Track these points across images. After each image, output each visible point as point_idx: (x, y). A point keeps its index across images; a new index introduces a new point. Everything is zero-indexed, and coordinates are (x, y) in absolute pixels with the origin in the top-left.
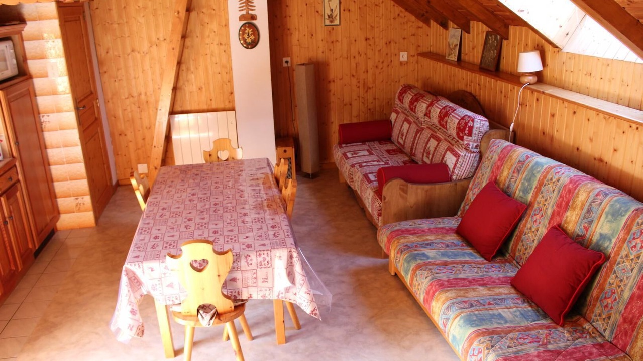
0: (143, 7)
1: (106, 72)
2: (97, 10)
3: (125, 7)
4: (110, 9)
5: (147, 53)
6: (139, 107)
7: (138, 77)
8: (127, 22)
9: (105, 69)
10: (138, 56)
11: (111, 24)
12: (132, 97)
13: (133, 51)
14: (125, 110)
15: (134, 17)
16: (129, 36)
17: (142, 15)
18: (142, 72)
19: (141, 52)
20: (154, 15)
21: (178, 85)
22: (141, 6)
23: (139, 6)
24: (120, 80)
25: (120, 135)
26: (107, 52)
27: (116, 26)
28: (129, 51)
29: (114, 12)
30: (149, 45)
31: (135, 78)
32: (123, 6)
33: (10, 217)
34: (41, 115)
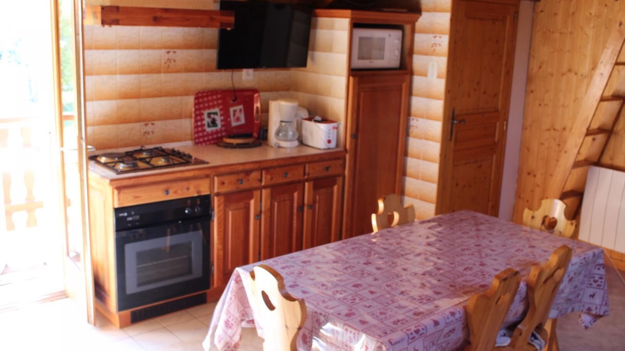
0: (595, 16)
1: (532, 92)
2: (542, 13)
3: (573, 13)
4: (556, 14)
5: (586, 77)
6: (559, 145)
7: (567, 106)
8: (571, 32)
9: (533, 87)
10: (575, 78)
11: (553, 32)
12: (554, 129)
13: (570, 71)
14: (542, 144)
15: (581, 28)
16: (569, 51)
17: (592, 25)
18: (574, 101)
19: (580, 74)
20: (607, 28)
21: (615, 129)
22: (593, 14)
23: (591, 14)
24: (546, 105)
25: (529, 174)
26: (540, 67)
27: (557, 35)
28: (565, 69)
29: (559, 18)
30: (592, 66)
31: (563, 106)
32: (571, 12)
33: (312, 206)
34: (412, 118)
